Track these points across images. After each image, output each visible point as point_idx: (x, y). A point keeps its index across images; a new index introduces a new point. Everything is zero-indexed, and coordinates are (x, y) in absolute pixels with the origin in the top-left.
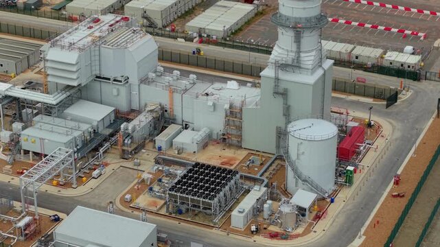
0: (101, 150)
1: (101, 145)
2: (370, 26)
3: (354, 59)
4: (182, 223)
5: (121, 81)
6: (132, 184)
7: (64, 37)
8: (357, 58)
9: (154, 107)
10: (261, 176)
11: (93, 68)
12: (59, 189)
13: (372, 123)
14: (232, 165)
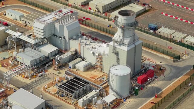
0: (47, 65)
1: (47, 63)
2: (190, 22)
3: (172, 38)
4: (61, 101)
5: (62, 38)
6: (52, 81)
7: (44, 17)
8: (174, 37)
9: (73, 50)
10: (100, 86)
11: (52, 31)
12: (24, 79)
13: (162, 68)
14: (94, 79)
